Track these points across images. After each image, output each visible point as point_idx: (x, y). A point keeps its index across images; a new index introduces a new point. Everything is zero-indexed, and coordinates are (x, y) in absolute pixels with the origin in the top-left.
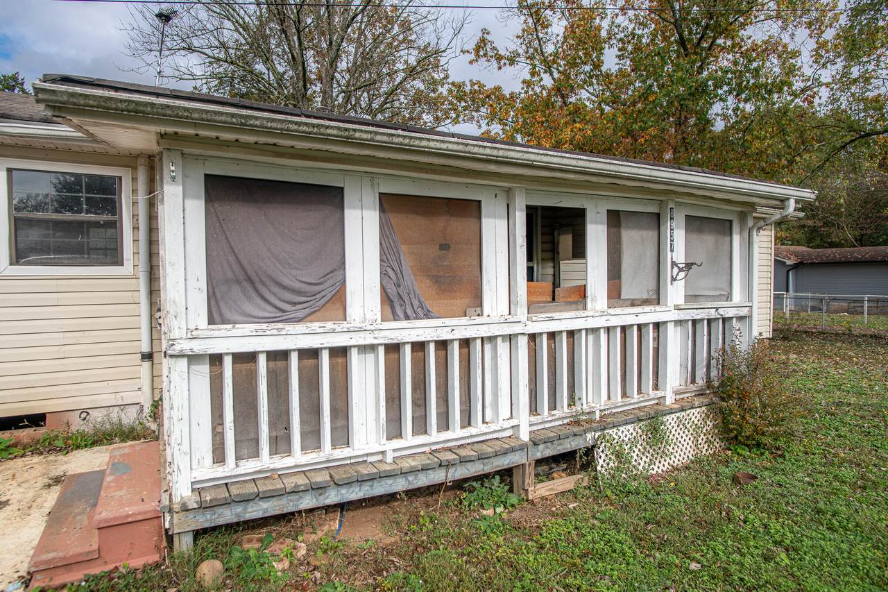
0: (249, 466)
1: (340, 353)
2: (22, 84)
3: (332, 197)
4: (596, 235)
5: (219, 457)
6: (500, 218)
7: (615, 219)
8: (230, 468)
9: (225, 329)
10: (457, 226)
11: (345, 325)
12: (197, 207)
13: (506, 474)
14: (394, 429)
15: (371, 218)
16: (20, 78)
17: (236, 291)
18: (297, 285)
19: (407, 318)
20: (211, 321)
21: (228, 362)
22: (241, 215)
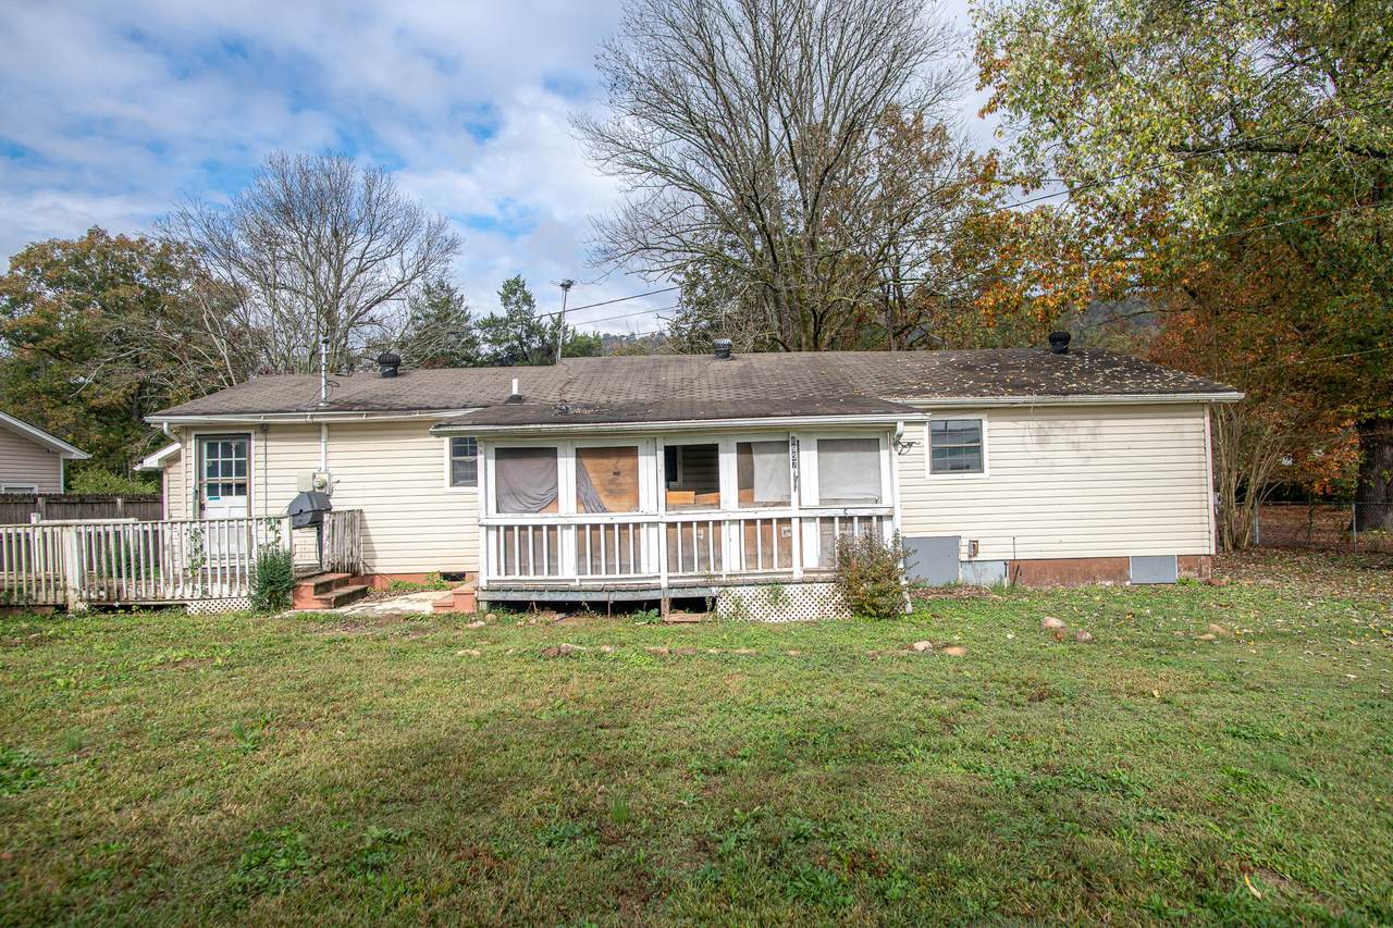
0: (523, 577)
1: (552, 528)
2: (523, 286)
3: (551, 453)
4: (728, 464)
5: (499, 574)
6: (651, 455)
7: (745, 449)
8: (503, 577)
9: (503, 515)
10: (624, 463)
11: (557, 515)
12: (492, 463)
13: (655, 604)
14: (581, 569)
15: (572, 461)
16: (522, 280)
17: (508, 498)
18: (535, 496)
19: (593, 512)
20: (498, 512)
21: (502, 529)
22: (509, 464)
